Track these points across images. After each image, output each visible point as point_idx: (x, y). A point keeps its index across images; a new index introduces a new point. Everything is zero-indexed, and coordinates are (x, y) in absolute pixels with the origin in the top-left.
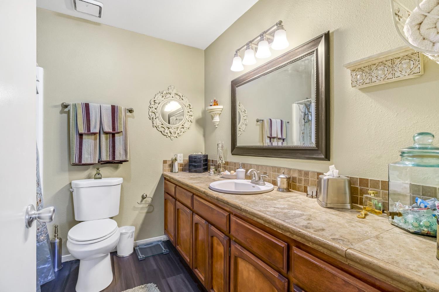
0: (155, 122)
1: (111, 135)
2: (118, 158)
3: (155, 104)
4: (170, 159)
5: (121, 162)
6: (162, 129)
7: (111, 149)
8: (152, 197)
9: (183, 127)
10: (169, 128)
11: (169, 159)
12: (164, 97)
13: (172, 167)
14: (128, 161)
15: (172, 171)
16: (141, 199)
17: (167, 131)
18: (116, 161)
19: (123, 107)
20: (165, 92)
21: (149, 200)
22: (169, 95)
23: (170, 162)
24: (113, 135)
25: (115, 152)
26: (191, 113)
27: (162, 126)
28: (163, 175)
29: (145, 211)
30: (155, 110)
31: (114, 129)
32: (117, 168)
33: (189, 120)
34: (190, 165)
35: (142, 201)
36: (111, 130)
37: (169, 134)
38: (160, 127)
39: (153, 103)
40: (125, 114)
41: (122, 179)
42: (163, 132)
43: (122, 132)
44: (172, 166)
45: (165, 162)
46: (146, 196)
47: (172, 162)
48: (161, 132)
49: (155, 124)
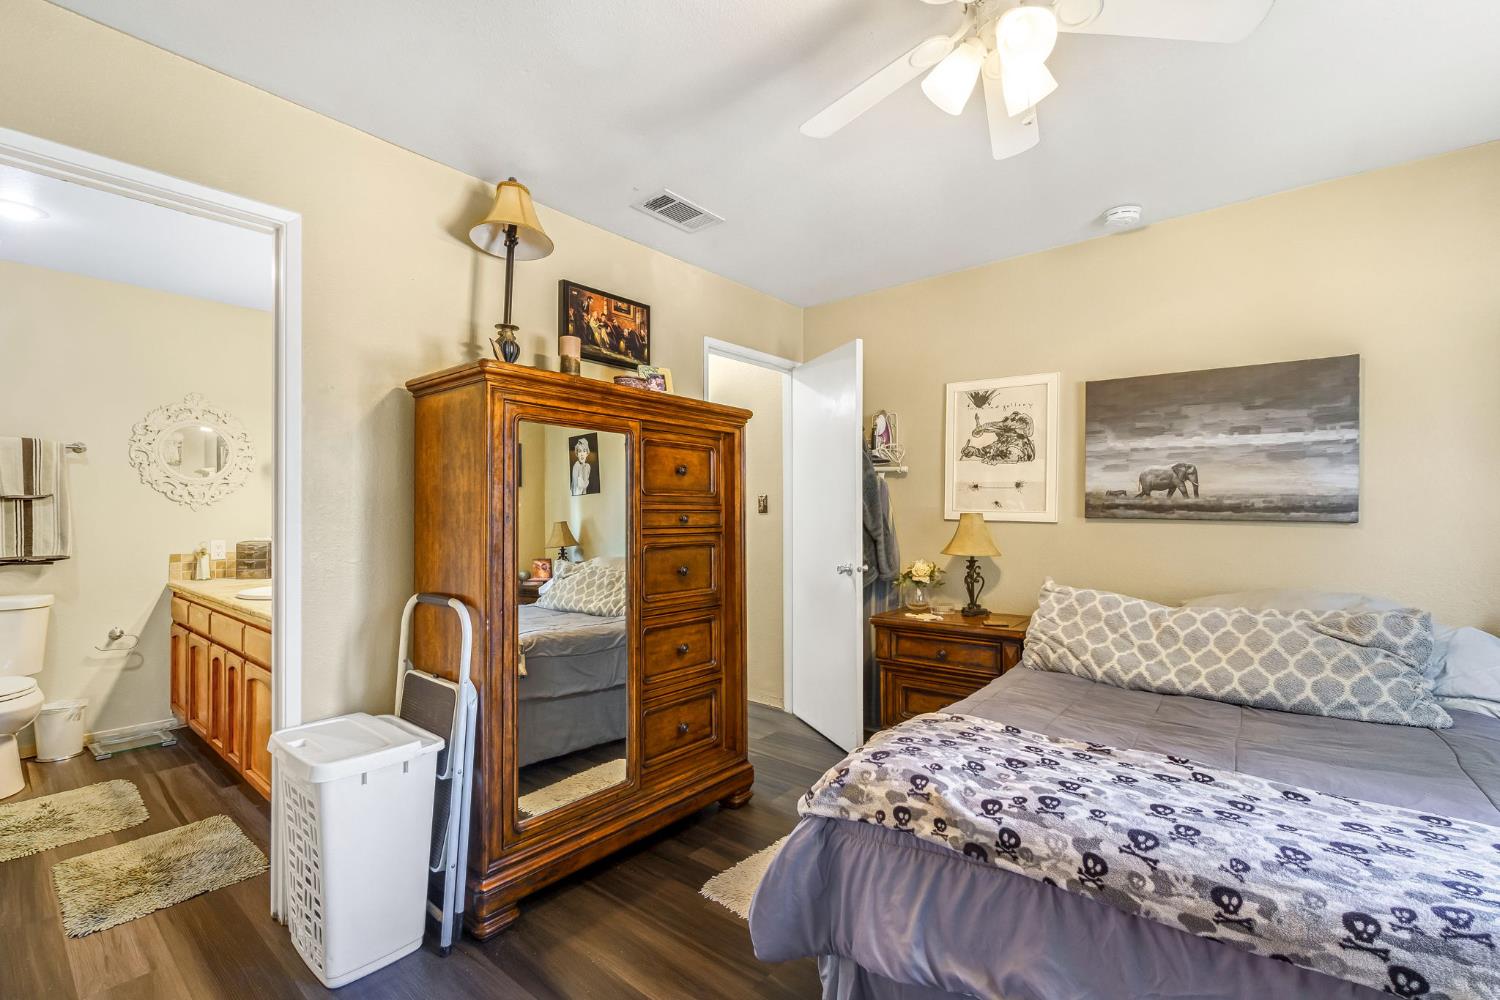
0: (146, 474)
1: (20, 505)
2: (39, 552)
3: (146, 434)
4: (190, 551)
5: (49, 561)
6: (168, 489)
7: (21, 534)
8: (138, 635)
9: (226, 481)
10: (186, 485)
11: (187, 550)
12: (173, 418)
13: (195, 569)
14: (68, 558)
15: (193, 578)
16: (106, 639)
17: (180, 490)
18: (36, 557)
19: (55, 444)
20: (174, 408)
21: (129, 641)
22: (186, 414)
23: (191, 559)
24: (28, 503)
25: (31, 538)
26: (249, 453)
27: (168, 480)
28: (168, 586)
29: (120, 665)
30: (148, 447)
31: (28, 488)
32: (38, 574)
33: (244, 469)
34: (239, 564)
35: (108, 645)
36: (20, 493)
37: (188, 499)
38: (160, 482)
39: (140, 430)
40: (62, 456)
41: (51, 596)
42: (169, 494)
43: (51, 495)
44: (193, 566)
45: (175, 558)
46: (122, 633)
47: (196, 559)
48: (166, 494)
49: (146, 477)
